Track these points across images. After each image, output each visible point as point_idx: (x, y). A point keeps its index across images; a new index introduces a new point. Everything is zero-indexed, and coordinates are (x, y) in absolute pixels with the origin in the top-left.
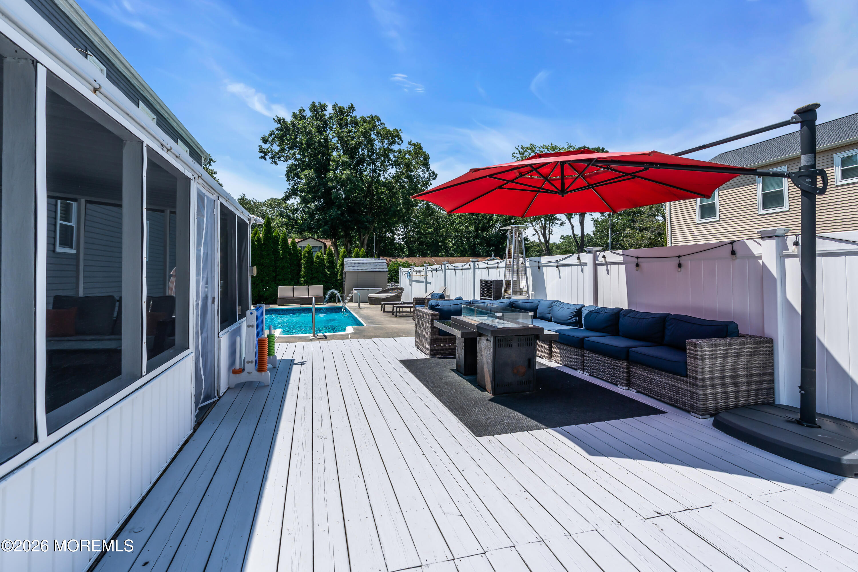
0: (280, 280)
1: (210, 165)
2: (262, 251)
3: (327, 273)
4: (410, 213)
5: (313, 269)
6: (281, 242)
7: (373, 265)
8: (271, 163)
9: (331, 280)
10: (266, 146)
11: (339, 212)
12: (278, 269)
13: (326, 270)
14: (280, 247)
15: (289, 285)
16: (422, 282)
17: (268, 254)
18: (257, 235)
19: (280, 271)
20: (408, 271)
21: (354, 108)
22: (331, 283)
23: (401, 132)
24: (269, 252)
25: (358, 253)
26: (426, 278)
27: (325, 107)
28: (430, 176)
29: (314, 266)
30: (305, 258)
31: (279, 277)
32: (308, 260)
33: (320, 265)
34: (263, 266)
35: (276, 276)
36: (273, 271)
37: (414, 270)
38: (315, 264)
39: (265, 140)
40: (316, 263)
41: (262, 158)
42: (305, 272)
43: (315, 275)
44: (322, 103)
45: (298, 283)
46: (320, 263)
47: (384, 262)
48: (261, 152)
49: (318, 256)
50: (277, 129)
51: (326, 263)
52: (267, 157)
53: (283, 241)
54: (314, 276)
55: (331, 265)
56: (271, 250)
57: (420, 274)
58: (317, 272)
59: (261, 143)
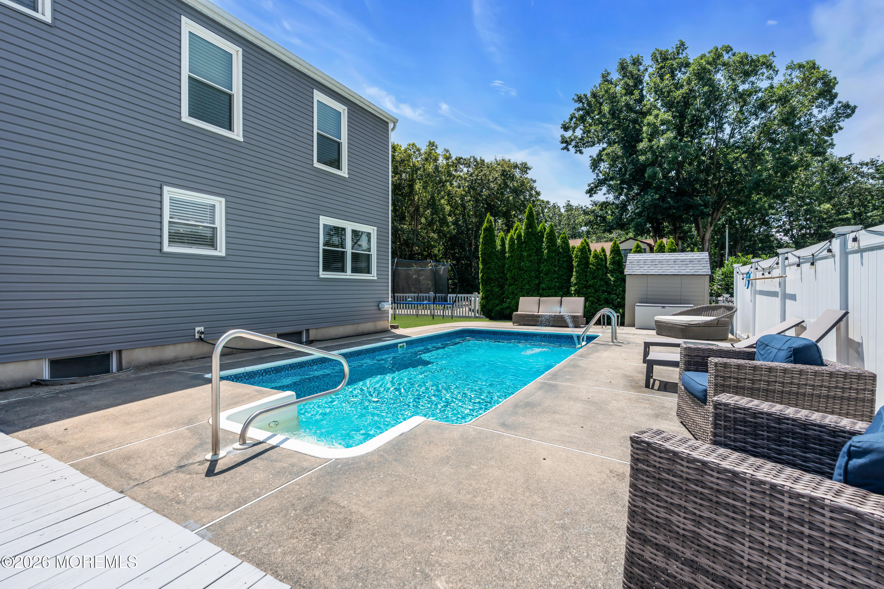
0: (543, 289)
1: (527, 173)
2: (523, 251)
3: (611, 280)
4: (790, 181)
5: (588, 274)
6: (547, 238)
7: (681, 263)
8: (575, 153)
9: (616, 290)
10: (568, 134)
11: (657, 196)
12: (542, 275)
13: (609, 275)
14: (544, 244)
15: (556, 296)
16: (774, 294)
17: (530, 256)
18: (517, 231)
19: (544, 277)
20: (747, 271)
21: (684, 45)
22: (615, 294)
23: (774, 56)
24: (531, 252)
25: (661, 247)
26: (783, 285)
27: (638, 60)
28: (838, 114)
29: (589, 269)
30: (577, 258)
31: (543, 286)
32: (580, 261)
33: (599, 267)
34: (524, 270)
35: (539, 284)
36: (536, 278)
37: (759, 268)
38: (591, 266)
39: (566, 128)
40: (592, 264)
41: (564, 149)
42: (577, 278)
43: (591, 282)
44: (635, 56)
45: (568, 294)
46: (599, 265)
47: (705, 257)
48: (562, 143)
49: (595, 254)
50: (579, 110)
51: (610, 264)
52: (570, 147)
53: (548, 236)
54: (588, 284)
55: (616, 267)
56: (534, 249)
57: (770, 276)
58: (594, 278)
59: (562, 132)
